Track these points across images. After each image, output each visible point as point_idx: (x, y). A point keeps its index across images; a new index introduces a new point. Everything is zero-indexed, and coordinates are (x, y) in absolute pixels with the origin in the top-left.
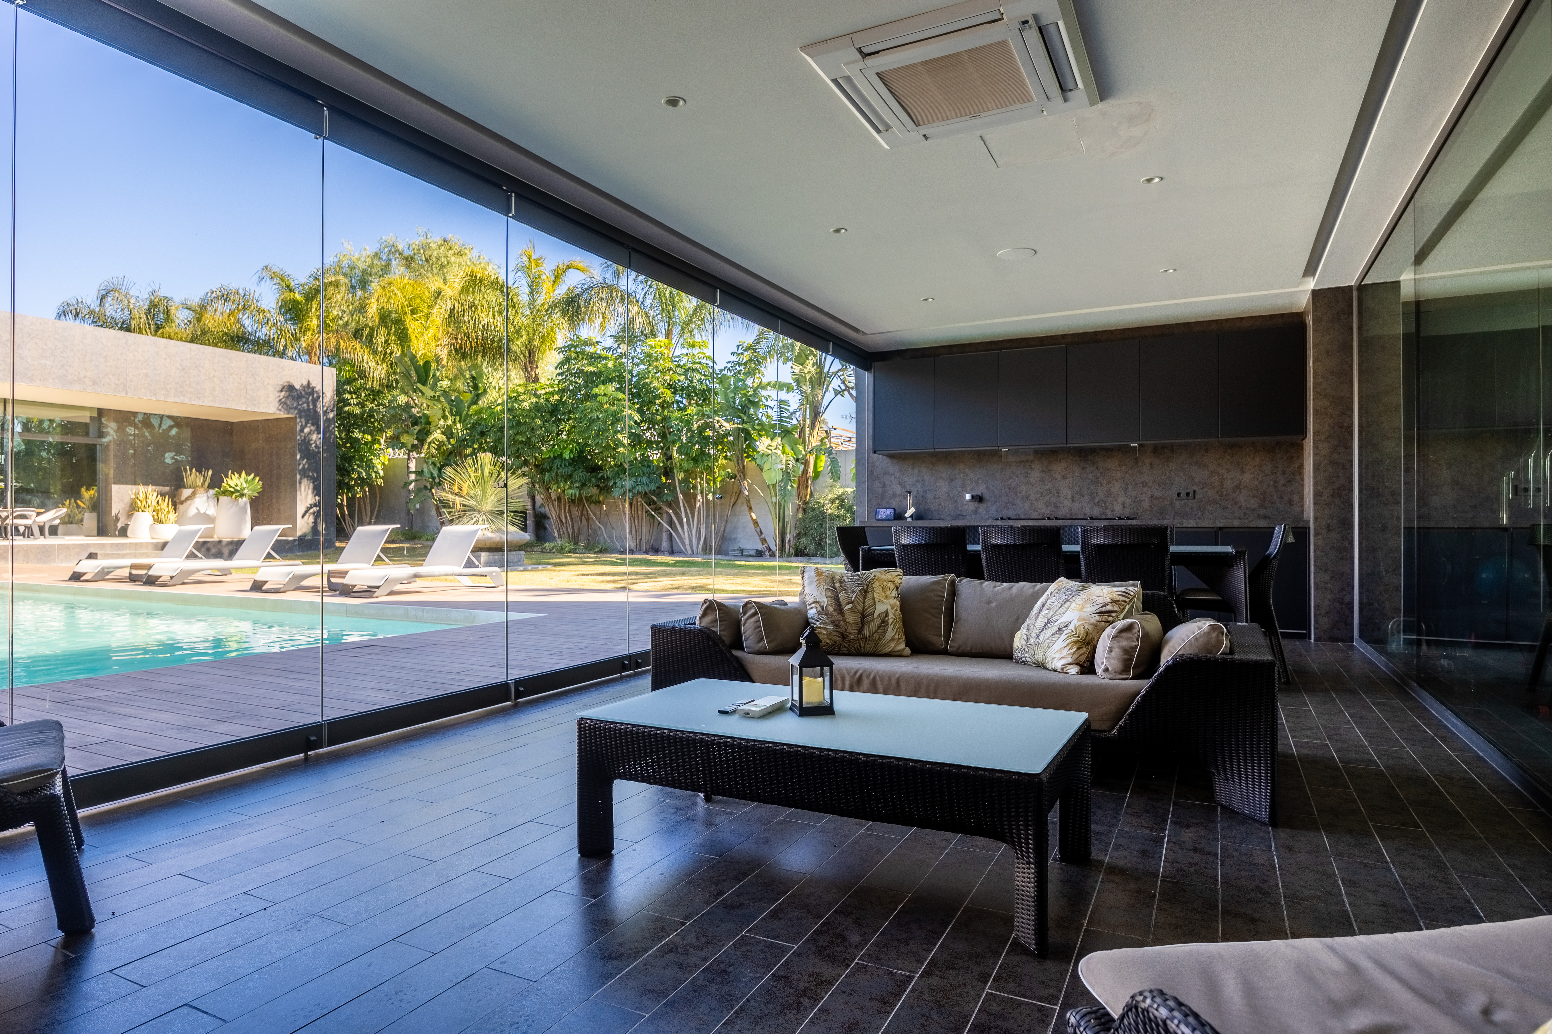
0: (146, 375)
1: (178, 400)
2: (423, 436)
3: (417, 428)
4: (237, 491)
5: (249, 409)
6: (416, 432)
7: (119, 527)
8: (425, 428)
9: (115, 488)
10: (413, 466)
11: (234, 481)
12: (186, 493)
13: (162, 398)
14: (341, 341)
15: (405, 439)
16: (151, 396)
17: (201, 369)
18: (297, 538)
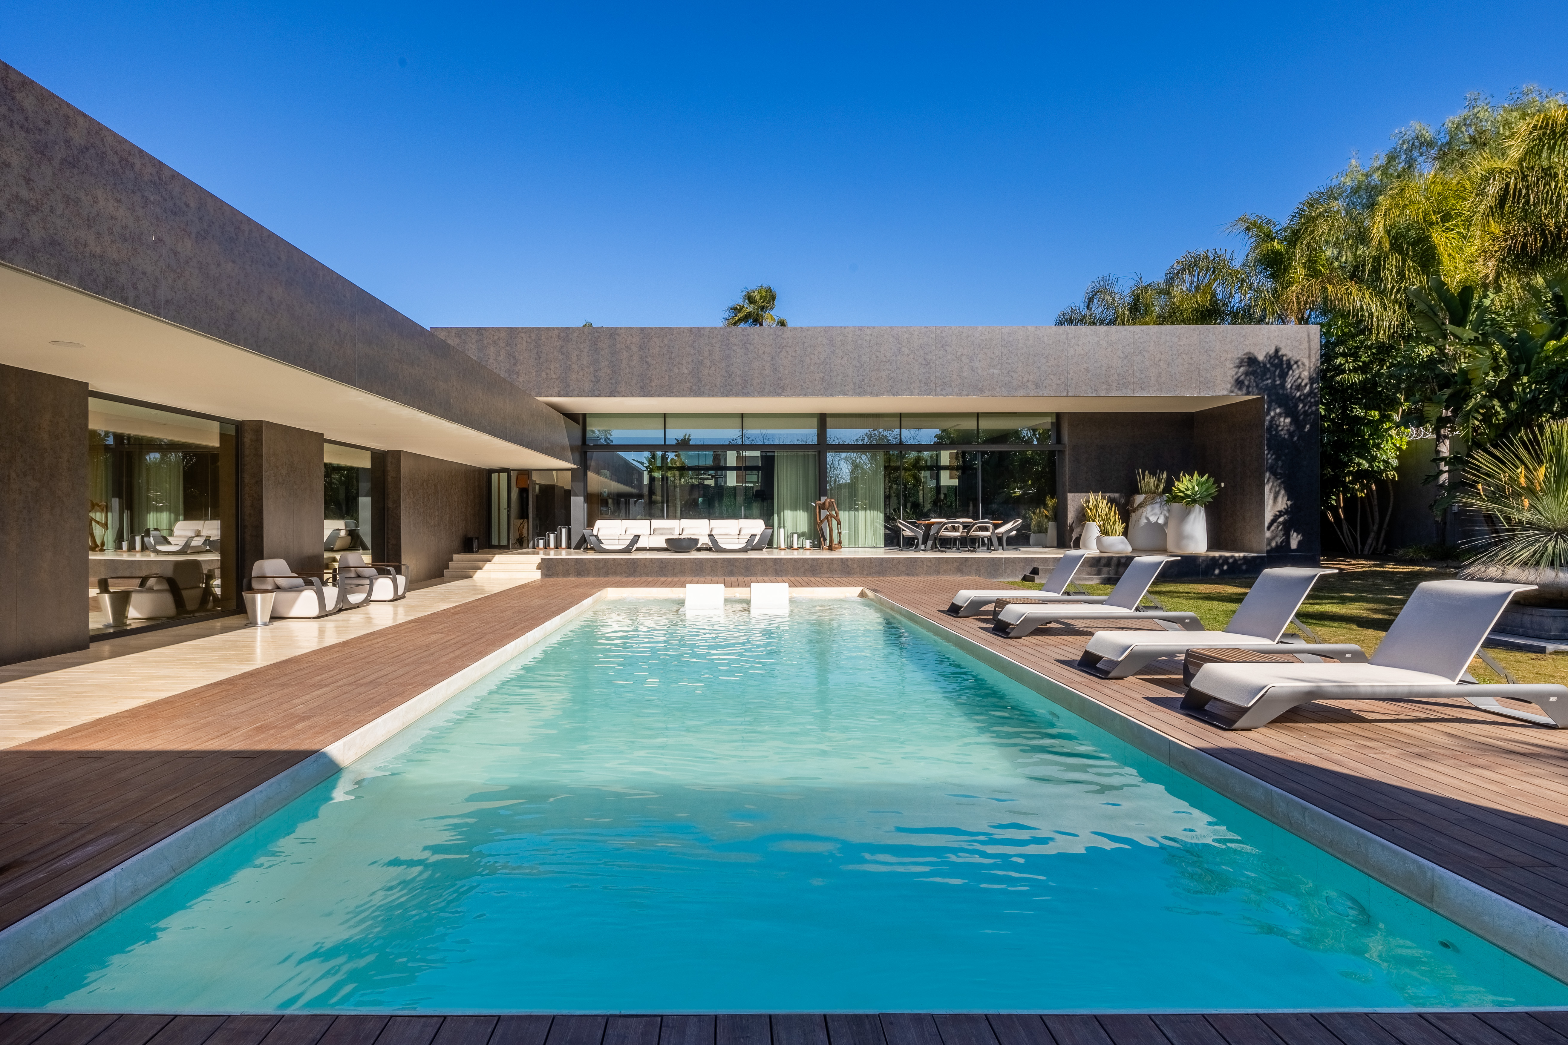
0: (1087, 370)
1: (1119, 394)
2: (1458, 400)
3: (1447, 392)
4: (1187, 496)
5: (1202, 394)
6: (1445, 397)
7: (1073, 539)
8: (1461, 391)
9: (1070, 496)
10: (1445, 449)
11: (1187, 484)
12: (1139, 499)
13: (1103, 394)
14: (1328, 286)
15: (1431, 410)
16: (1092, 393)
17: (1145, 353)
18: (1265, 555)
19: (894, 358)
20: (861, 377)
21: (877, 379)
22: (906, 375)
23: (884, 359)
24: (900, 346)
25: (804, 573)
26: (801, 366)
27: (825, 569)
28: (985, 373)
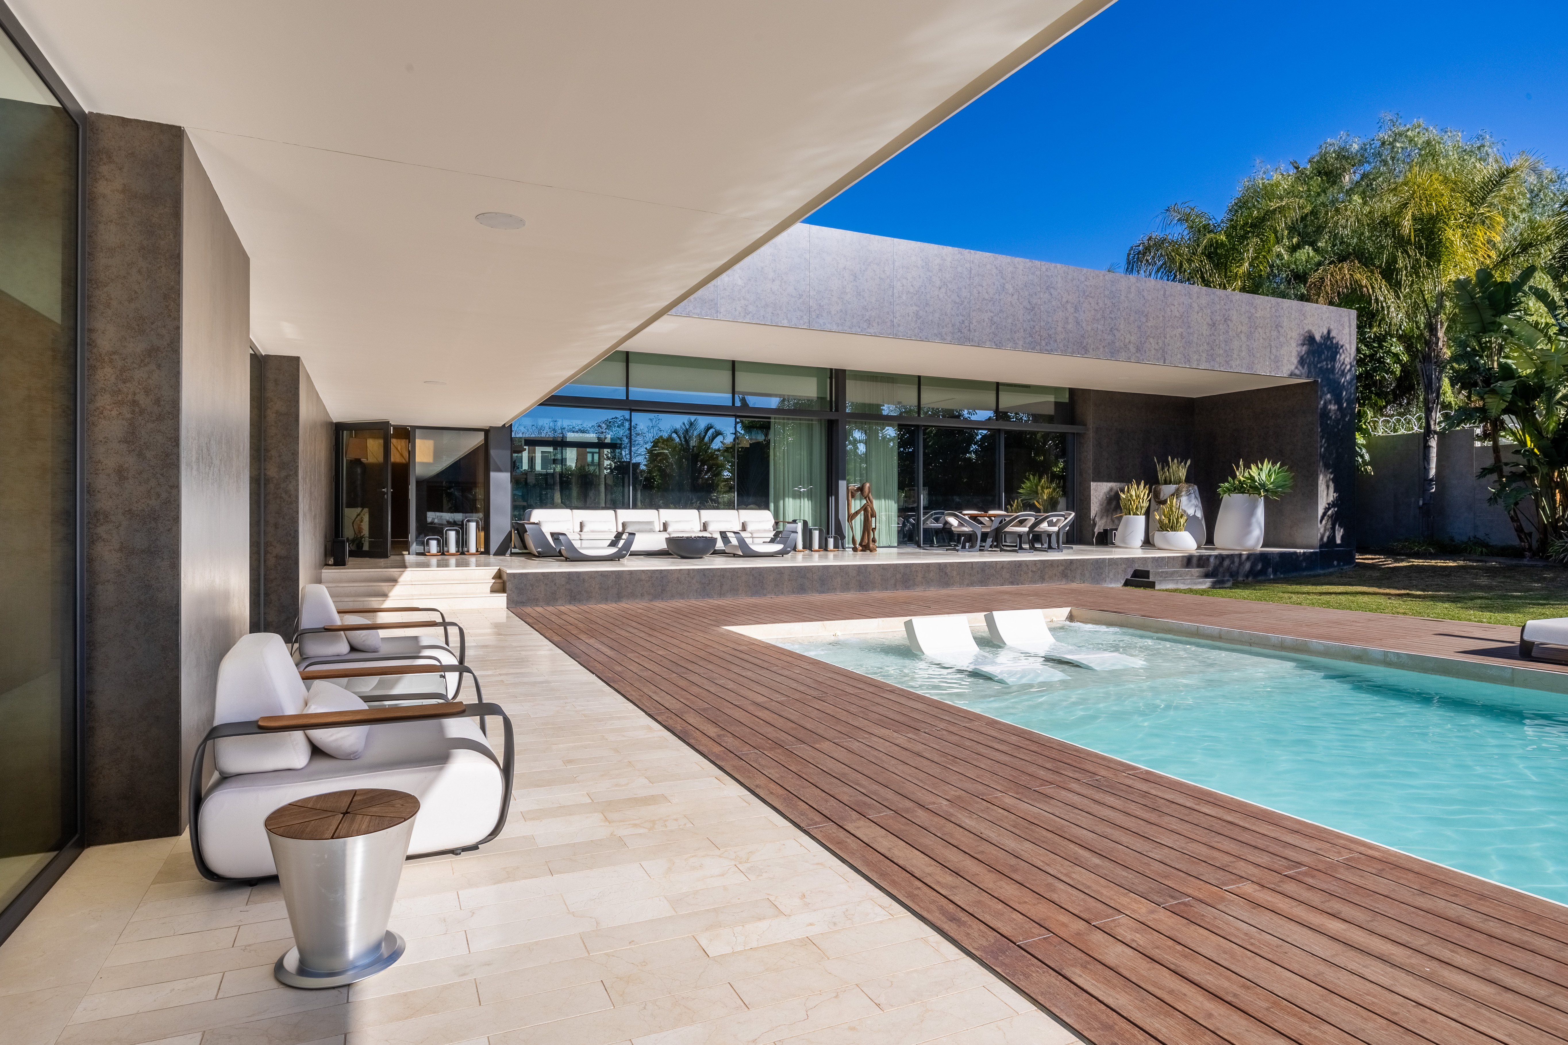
0: (1181, 335)
5: (1273, 374)
7: (1096, 534)
9: (1093, 485)
13: (1195, 365)
16: (1185, 363)
17: (1229, 322)
18: (1318, 550)
19: (997, 296)
20: (961, 318)
21: (979, 322)
22: (1010, 321)
23: (987, 297)
24: (1004, 281)
25: (895, 585)
26: (891, 293)
27: (919, 579)
28: (1089, 328)
